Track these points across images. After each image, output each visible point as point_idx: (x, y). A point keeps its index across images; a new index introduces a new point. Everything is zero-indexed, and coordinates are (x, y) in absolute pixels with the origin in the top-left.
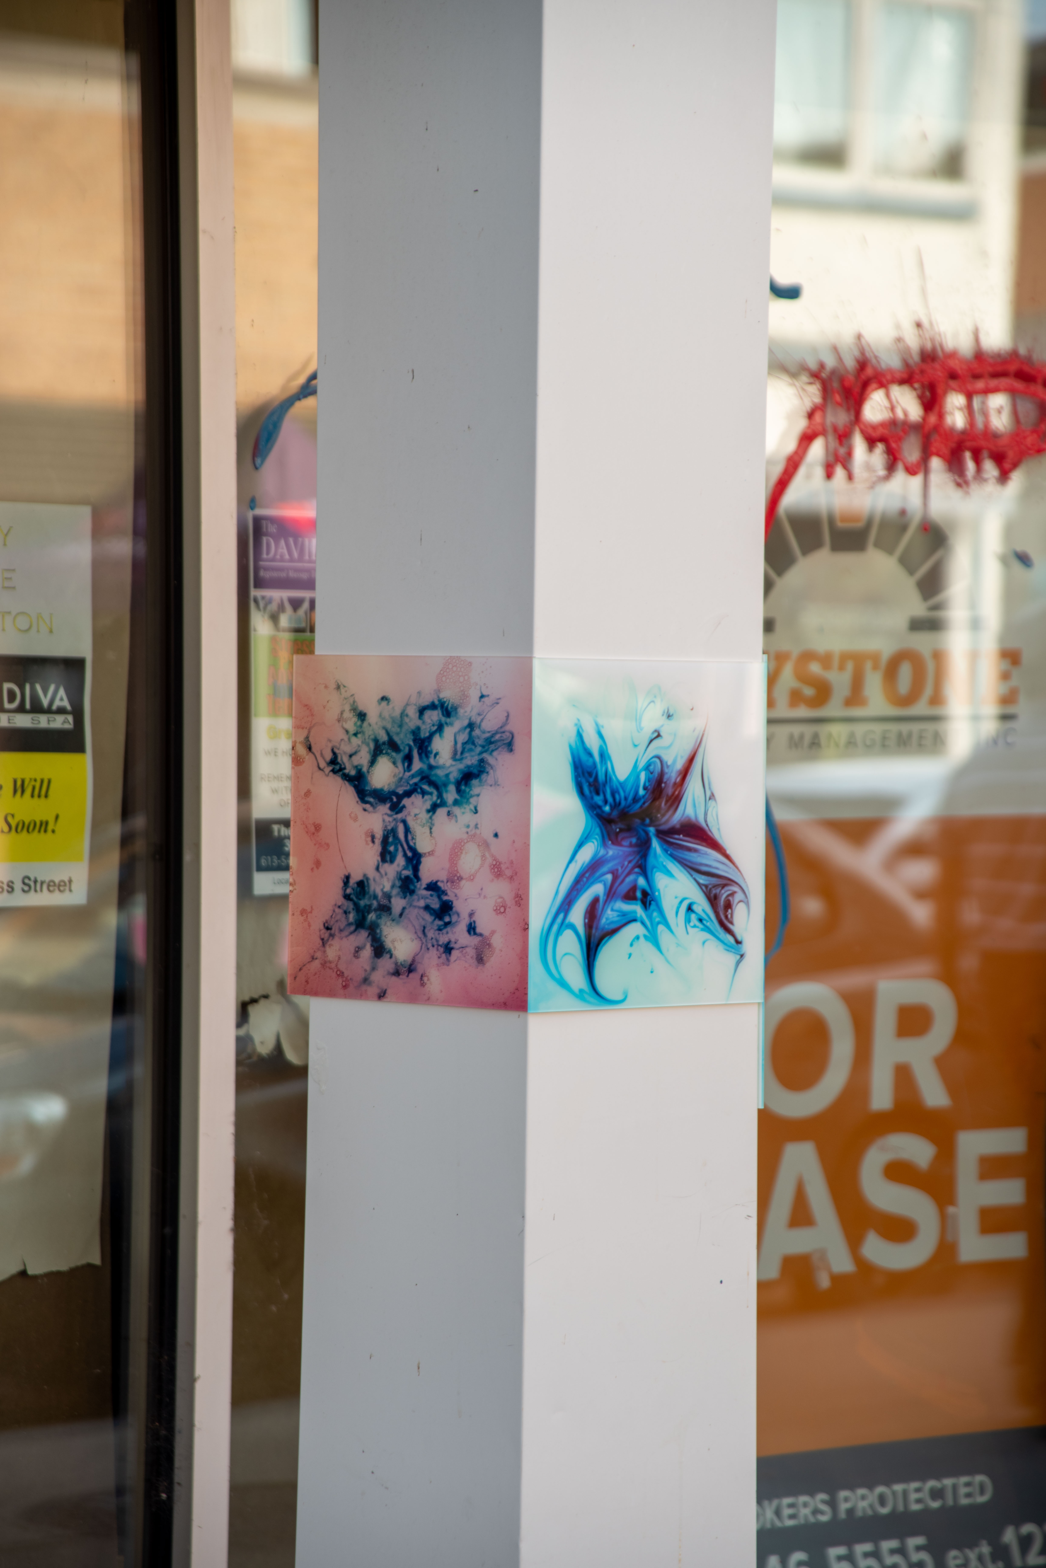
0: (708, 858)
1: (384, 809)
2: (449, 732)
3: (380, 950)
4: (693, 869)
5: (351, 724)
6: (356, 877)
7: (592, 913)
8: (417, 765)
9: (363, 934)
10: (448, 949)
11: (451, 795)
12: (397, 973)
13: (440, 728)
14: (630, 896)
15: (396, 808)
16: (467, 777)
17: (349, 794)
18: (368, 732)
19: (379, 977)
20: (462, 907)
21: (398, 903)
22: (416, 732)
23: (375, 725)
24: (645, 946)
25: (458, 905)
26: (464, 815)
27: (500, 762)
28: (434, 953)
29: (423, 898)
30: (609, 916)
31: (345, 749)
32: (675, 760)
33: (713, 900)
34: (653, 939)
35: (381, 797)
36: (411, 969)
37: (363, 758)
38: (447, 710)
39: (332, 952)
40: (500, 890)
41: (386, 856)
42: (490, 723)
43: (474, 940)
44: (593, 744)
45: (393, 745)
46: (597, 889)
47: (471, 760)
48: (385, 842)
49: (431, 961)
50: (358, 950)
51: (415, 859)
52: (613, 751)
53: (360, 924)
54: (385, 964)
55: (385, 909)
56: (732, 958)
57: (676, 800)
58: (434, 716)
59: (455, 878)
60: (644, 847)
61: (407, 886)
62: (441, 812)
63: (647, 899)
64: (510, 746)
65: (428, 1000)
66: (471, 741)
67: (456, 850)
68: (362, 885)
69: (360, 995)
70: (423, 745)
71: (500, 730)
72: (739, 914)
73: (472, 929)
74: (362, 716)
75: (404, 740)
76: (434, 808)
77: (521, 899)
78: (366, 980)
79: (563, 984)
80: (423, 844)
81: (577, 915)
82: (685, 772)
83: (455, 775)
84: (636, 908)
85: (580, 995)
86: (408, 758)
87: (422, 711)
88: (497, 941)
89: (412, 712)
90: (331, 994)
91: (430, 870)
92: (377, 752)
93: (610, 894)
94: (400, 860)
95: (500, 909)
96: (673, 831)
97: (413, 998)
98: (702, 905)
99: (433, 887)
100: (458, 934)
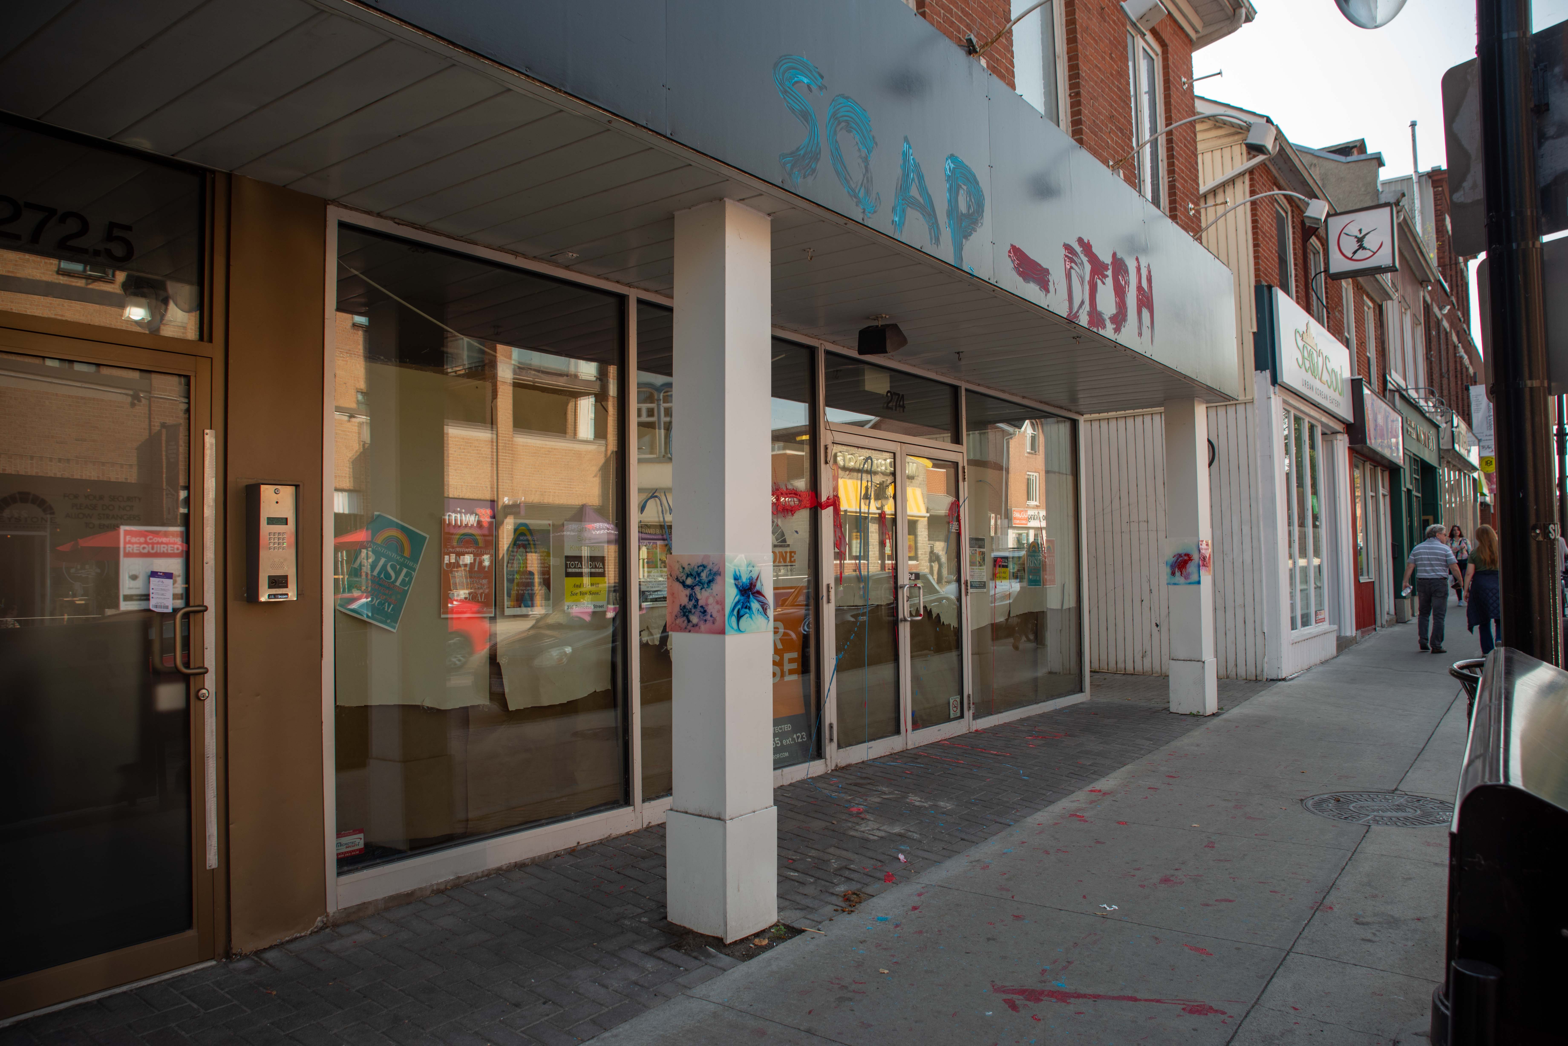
0: (762, 598)
1: (690, 589)
2: (705, 572)
3: (689, 621)
4: (759, 601)
5: (681, 570)
6: (683, 605)
7: (738, 612)
8: (697, 579)
9: (685, 618)
10: (706, 621)
11: (706, 586)
12: (693, 626)
13: (703, 571)
14: (746, 608)
15: (692, 589)
16: (710, 582)
17: (681, 587)
18: (685, 572)
19: (689, 627)
20: (709, 611)
21: (693, 611)
22: (697, 572)
23: (687, 570)
24: (749, 619)
25: (708, 611)
26: (709, 590)
27: (718, 579)
28: (702, 622)
29: (699, 609)
30: (742, 613)
31: (680, 576)
32: (755, 576)
33: (763, 608)
34: (751, 617)
35: (688, 586)
36: (697, 625)
37: (684, 578)
38: (704, 567)
39: (677, 622)
40: (718, 607)
41: (690, 600)
42: (715, 570)
43: (712, 619)
44: (738, 574)
45: (691, 575)
46: (739, 606)
47: (710, 578)
48: (690, 597)
49: (702, 624)
50: (684, 621)
51: (697, 600)
52: (742, 575)
53: (684, 615)
54: (690, 624)
55: (690, 612)
56: (767, 621)
57: (755, 586)
58: (701, 568)
59: (707, 605)
60: (749, 597)
61: (695, 607)
62: (703, 590)
63: (750, 608)
64: (720, 575)
65: (701, 632)
66: (710, 573)
67: (707, 598)
68: (684, 607)
69: (685, 631)
70: (699, 575)
71: (718, 571)
72: (768, 611)
73: (711, 616)
74: (684, 568)
75: (694, 573)
76: (702, 589)
77: (723, 609)
78: (686, 628)
79: (733, 628)
80: (699, 597)
81: (735, 612)
82: (757, 579)
83: (706, 581)
84: (747, 610)
85: (736, 630)
86: (695, 578)
87: (698, 567)
88: (718, 619)
89: (696, 567)
90: (677, 631)
91: (701, 603)
92: (688, 576)
93: (742, 607)
94: (694, 601)
95: (718, 611)
96: (754, 593)
97: (697, 632)
98: (761, 609)
99: (702, 607)
100: (708, 617)
